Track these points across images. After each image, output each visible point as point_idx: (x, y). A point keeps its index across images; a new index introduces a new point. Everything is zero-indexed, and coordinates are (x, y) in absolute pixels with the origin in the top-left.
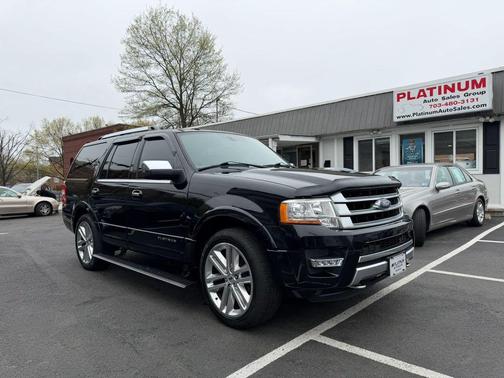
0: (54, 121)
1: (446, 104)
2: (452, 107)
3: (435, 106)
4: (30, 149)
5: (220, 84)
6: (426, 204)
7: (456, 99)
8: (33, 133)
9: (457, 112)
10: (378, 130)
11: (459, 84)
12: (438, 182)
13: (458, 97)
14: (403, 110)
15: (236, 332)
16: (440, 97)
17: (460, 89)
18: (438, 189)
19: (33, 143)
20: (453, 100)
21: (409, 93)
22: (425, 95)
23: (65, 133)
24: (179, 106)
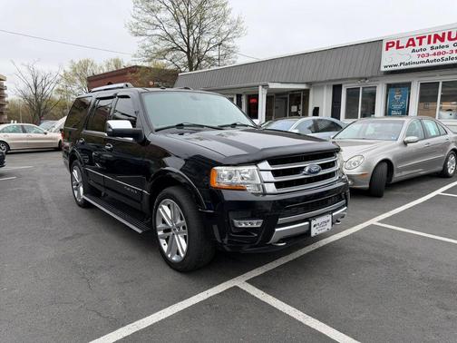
0: (80, 62)
1: (435, 54)
2: (440, 57)
3: (423, 56)
4: (61, 88)
5: (225, 28)
6: (390, 158)
7: (445, 49)
8: (62, 73)
9: (445, 62)
10: (366, 79)
11: (450, 33)
12: (407, 136)
13: (447, 46)
14: (391, 59)
15: (176, 274)
16: (428, 47)
17: (450, 39)
18: (405, 143)
19: (63, 83)
20: (441, 50)
21: (398, 42)
22: (414, 45)
23: (90, 74)
24: (186, 49)
